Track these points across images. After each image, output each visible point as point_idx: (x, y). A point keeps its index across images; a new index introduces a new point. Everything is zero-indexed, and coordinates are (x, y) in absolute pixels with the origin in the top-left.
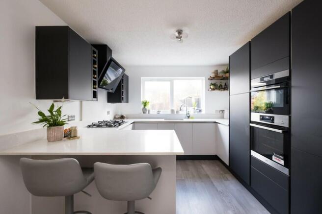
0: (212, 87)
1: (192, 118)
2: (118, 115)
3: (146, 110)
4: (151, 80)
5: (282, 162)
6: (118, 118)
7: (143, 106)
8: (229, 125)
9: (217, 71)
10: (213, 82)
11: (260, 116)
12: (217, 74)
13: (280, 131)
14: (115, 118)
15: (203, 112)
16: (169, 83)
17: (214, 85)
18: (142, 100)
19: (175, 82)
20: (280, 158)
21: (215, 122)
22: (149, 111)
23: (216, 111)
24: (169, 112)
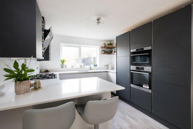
0: (103, 52)
1: (93, 70)
2: (43, 70)
3: (64, 65)
4: (67, 46)
5: (148, 87)
6: (43, 72)
7: (61, 63)
8: (117, 73)
9: (105, 43)
10: (104, 49)
11: (136, 67)
12: (105, 45)
13: (148, 74)
14: (41, 72)
15: (98, 66)
16: (78, 49)
17: (104, 51)
18: (62, 59)
19: (82, 48)
20: (147, 86)
21: (106, 72)
22: (66, 66)
23: (105, 65)
24: (79, 67)
